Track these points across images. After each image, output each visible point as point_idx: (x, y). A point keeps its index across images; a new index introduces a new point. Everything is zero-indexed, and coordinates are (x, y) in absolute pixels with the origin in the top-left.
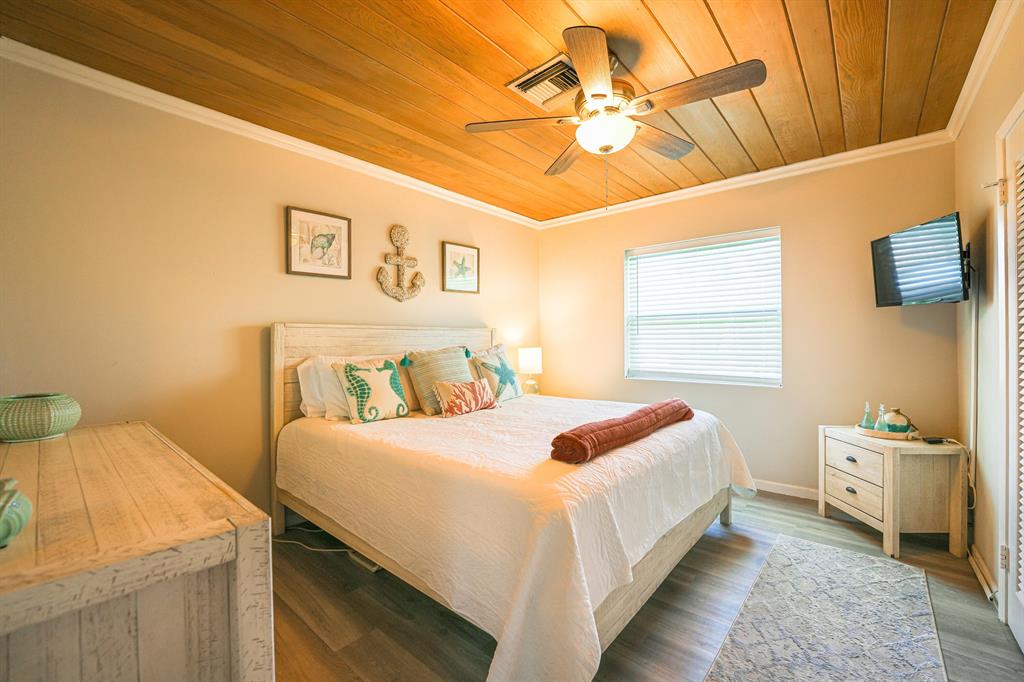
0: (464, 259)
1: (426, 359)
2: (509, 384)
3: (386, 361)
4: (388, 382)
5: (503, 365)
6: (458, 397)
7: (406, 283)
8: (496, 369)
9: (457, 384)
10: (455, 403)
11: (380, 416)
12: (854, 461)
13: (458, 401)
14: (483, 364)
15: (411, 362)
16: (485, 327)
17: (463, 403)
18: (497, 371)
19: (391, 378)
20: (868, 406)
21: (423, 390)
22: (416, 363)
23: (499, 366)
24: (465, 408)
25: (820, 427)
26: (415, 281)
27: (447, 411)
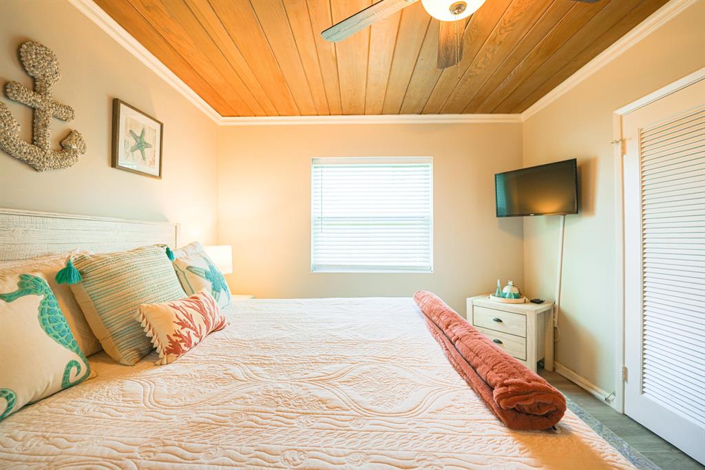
0: (143, 132)
1: (114, 267)
2: (222, 291)
3: (23, 277)
4: (37, 322)
5: (211, 267)
6: (183, 324)
7: (50, 142)
8: (206, 273)
9: (178, 304)
10: (180, 336)
11: (21, 403)
12: (499, 321)
13: (184, 332)
14: (189, 268)
15: (82, 273)
16: (167, 221)
17: (192, 332)
18: (207, 276)
19: (42, 312)
20: (499, 283)
21: (111, 322)
22: (92, 275)
23: (209, 270)
24: (195, 339)
25: (468, 299)
26: (66, 142)
27: (168, 352)
